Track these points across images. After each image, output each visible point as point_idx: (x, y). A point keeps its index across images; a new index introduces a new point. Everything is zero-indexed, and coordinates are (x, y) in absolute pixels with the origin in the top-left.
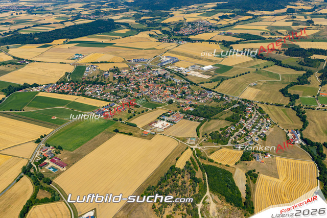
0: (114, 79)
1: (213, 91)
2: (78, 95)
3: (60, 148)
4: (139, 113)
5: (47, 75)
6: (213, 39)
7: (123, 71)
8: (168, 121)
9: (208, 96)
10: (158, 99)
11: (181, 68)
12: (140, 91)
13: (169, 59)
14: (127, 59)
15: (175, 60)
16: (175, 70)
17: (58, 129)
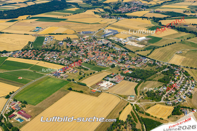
0: (67, 47)
1: (147, 58)
2: (39, 60)
3: (25, 103)
4: (88, 75)
5: (14, 44)
6: (145, 16)
7: (74, 41)
8: (111, 82)
9: (143, 61)
10: (103, 64)
11: (120, 39)
12: (88, 57)
13: (110, 32)
14: (77, 32)
15: (115, 32)
16: (116, 40)
17: (23, 87)
